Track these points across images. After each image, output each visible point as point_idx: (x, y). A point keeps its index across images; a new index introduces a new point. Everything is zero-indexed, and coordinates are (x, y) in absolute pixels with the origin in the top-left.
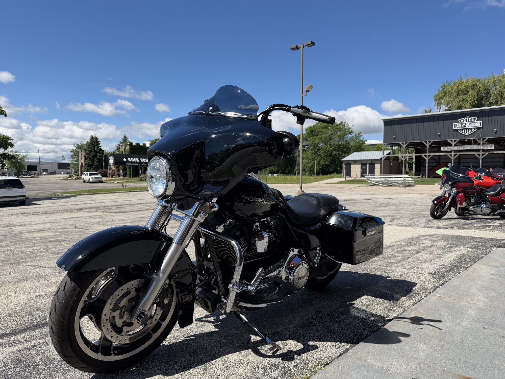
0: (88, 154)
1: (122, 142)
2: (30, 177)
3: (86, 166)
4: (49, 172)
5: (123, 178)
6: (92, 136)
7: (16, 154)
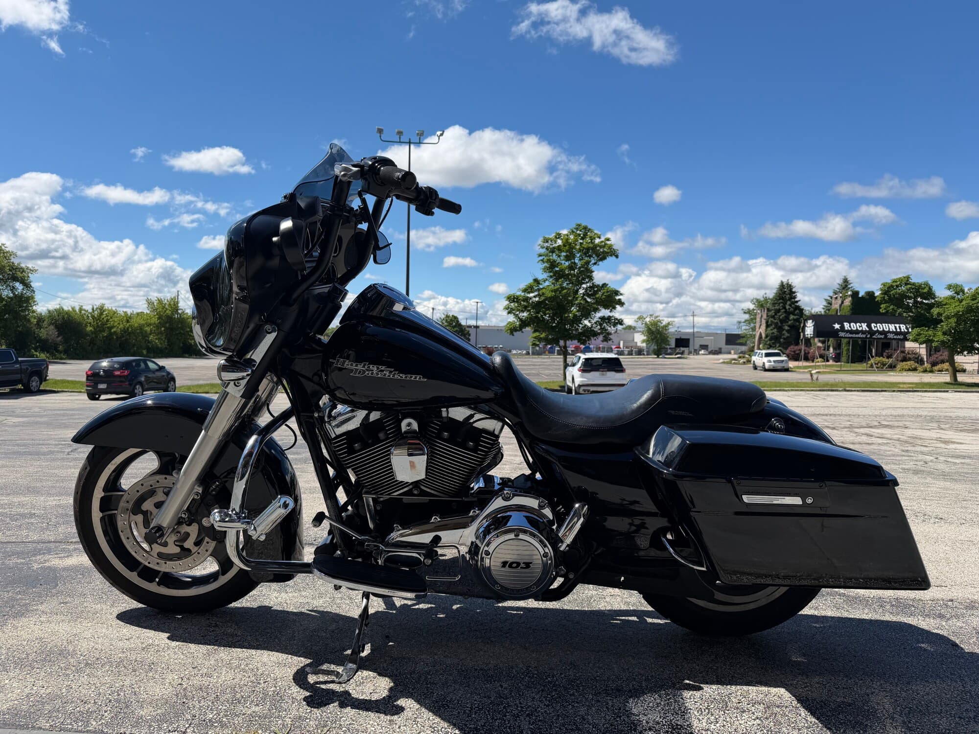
0: (773, 317)
1: (838, 290)
2: (676, 358)
3: (766, 340)
4: (710, 350)
5: (834, 363)
6: (782, 282)
7: (658, 318)
